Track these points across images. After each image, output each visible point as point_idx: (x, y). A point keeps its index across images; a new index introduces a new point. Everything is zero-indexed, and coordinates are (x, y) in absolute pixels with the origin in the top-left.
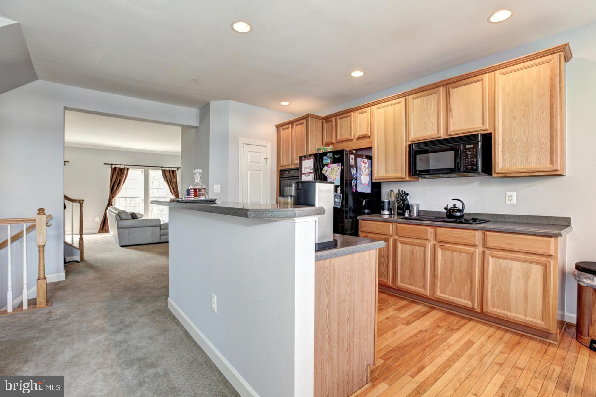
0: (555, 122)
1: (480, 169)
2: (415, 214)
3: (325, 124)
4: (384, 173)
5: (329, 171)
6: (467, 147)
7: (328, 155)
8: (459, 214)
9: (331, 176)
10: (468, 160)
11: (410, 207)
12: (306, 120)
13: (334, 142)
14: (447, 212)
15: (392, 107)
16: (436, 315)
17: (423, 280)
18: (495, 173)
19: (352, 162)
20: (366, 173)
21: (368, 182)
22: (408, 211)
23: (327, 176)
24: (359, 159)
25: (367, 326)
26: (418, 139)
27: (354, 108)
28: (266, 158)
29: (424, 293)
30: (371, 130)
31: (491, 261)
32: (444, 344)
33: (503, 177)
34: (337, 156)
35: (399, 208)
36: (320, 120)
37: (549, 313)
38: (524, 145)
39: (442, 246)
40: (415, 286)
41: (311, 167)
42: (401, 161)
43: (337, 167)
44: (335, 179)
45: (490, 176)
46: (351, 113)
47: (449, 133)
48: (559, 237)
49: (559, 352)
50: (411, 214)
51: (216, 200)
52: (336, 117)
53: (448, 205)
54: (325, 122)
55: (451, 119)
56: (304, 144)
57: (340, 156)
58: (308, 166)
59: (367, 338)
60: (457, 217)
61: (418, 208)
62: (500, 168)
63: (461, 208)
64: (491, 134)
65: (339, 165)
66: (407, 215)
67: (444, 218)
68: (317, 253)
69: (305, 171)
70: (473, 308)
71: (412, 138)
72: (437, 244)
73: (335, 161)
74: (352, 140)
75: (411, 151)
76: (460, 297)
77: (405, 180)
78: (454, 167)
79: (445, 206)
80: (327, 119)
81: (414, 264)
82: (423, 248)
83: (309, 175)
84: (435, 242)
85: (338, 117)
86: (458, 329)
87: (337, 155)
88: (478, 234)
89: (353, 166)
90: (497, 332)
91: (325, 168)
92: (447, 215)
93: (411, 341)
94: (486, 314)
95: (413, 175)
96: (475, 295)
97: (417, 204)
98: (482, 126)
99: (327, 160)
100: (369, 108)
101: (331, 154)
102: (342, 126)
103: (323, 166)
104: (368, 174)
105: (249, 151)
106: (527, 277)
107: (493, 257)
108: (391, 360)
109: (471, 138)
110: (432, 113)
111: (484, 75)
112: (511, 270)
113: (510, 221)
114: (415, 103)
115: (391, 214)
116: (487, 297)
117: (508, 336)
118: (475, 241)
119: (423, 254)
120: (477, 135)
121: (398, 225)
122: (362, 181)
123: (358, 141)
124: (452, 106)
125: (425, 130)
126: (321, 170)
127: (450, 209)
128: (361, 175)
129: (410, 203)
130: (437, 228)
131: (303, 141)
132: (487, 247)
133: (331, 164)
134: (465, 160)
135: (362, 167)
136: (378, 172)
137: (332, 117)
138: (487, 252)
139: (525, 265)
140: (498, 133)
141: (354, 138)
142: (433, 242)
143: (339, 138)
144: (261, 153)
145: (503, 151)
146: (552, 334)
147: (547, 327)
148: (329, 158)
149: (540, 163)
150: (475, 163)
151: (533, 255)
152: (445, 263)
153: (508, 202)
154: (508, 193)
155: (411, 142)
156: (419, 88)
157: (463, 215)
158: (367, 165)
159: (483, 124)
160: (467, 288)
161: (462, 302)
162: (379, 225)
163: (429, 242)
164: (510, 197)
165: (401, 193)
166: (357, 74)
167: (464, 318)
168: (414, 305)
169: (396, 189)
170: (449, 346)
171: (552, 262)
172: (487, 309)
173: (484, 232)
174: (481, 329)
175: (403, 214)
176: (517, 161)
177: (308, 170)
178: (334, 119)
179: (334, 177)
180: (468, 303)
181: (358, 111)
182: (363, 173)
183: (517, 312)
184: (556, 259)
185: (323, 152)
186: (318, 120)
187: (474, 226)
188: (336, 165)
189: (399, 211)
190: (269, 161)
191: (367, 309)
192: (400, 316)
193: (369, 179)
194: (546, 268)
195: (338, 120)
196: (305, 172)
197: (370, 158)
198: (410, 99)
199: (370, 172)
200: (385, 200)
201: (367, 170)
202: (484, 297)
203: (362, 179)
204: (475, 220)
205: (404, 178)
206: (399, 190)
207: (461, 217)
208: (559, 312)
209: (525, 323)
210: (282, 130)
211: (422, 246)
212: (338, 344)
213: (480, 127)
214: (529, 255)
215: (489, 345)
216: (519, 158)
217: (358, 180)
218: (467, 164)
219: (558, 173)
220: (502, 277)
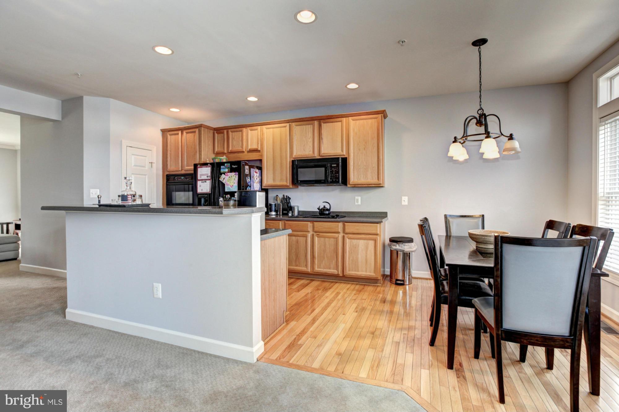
0: (379, 155)
1: (340, 182)
2: (296, 213)
3: (216, 135)
4: (273, 181)
5: (227, 179)
6: (333, 165)
7: (226, 165)
8: (327, 212)
9: (228, 183)
10: (333, 175)
11: (293, 208)
12: (199, 130)
13: (226, 152)
14: (320, 211)
15: (279, 129)
16: (315, 284)
17: (305, 261)
18: (349, 184)
19: (247, 172)
20: (257, 181)
21: (259, 188)
22: (291, 211)
23: (225, 183)
24: (252, 169)
25: (283, 286)
26: (299, 157)
27: (245, 125)
28: (151, 162)
29: (306, 271)
30: (262, 145)
31: (348, 241)
32: (324, 297)
33: (353, 187)
34: (235, 167)
35: (283, 210)
36: (212, 131)
37: (377, 268)
38: (365, 167)
39: (318, 235)
40: (299, 267)
41: (208, 174)
42: (286, 173)
43: (234, 176)
44: (233, 186)
45: (346, 186)
46: (243, 128)
47: (321, 155)
48: (382, 223)
49: (382, 288)
50: (293, 213)
51: (150, 204)
52: (227, 130)
53: (320, 206)
54: (217, 133)
55: (322, 145)
56: (197, 152)
57: (237, 166)
58: (204, 173)
59: (283, 293)
60: (327, 215)
61: (298, 209)
62: (352, 181)
63: (328, 208)
64: (346, 158)
65: (236, 174)
66: (290, 215)
67: (318, 216)
68: (263, 236)
69: (201, 177)
70: (338, 274)
71: (295, 156)
72: (315, 234)
73: (232, 170)
74: (243, 152)
75: (294, 166)
76: (330, 268)
77: (289, 187)
78: (324, 179)
79: (318, 207)
80: (219, 130)
81: (299, 250)
82: (305, 238)
83: (206, 182)
84: (313, 233)
85: (230, 130)
86: (330, 288)
87: (234, 165)
88: (340, 225)
89: (247, 175)
90: (352, 286)
91: (223, 176)
92: (319, 213)
93: (303, 300)
94: (346, 276)
95: (295, 184)
96: (339, 266)
97: (297, 206)
98: (341, 152)
99: (224, 169)
100: (259, 127)
101: (229, 164)
102: (234, 139)
103: (221, 174)
104: (259, 182)
105: (132, 155)
106: (367, 248)
107: (349, 239)
108: (294, 310)
109: (335, 160)
110: (309, 139)
111: (343, 118)
112: (358, 246)
113: (358, 215)
114: (297, 129)
115: (277, 215)
116: (346, 266)
117: (357, 287)
118: (338, 230)
119: (305, 242)
120: (339, 158)
121: (286, 222)
122: (255, 188)
123: (249, 154)
124: (323, 135)
125: (305, 151)
126: (219, 178)
127: (321, 209)
128: (254, 183)
129: (292, 205)
130: (314, 223)
131: (195, 148)
132: (345, 232)
133: (229, 173)
134: (332, 175)
135: (255, 176)
136: (267, 181)
137: (225, 129)
138: (346, 236)
139: (366, 241)
140: (351, 158)
141: (245, 150)
142: (311, 233)
143: (230, 149)
144: (146, 157)
145: (354, 170)
146: (379, 280)
147: (376, 277)
148: (226, 168)
149: (373, 179)
150: (338, 177)
151: (370, 235)
152: (320, 247)
153: (356, 204)
154: (356, 198)
155: (294, 158)
156: (300, 119)
157: (330, 213)
158: (258, 175)
159: (342, 151)
160: (334, 262)
161: (331, 272)
162: (271, 223)
163: (309, 233)
164: (358, 200)
165: (285, 197)
166: (252, 99)
167: (332, 282)
168: (300, 280)
169: (280, 195)
170: (327, 297)
171: (379, 237)
172: (346, 273)
173: (344, 223)
174: (343, 286)
175: (287, 214)
176: (361, 177)
177: (205, 177)
178: (225, 131)
179: (232, 184)
180: (335, 272)
181: (249, 128)
182: (255, 181)
183: (362, 271)
184: (380, 236)
185: (219, 161)
186: (210, 130)
187: (338, 219)
188: (233, 174)
189: (284, 212)
190: (154, 165)
191: (283, 274)
192: (292, 288)
193: (259, 186)
194: (375, 241)
195: (230, 133)
196: (201, 179)
197: (260, 168)
198: (293, 125)
199: (260, 180)
200: (272, 203)
201: (258, 179)
202: (345, 265)
203: (255, 186)
204: (337, 216)
205: (288, 186)
206: (284, 195)
207: (329, 214)
208: (382, 269)
209: (366, 277)
210: (169, 136)
211: (304, 237)
212: (269, 296)
213: (340, 153)
214: (368, 235)
215: (348, 292)
216: (362, 176)
217: (252, 187)
218: (332, 178)
219: (381, 185)
220: (354, 251)
